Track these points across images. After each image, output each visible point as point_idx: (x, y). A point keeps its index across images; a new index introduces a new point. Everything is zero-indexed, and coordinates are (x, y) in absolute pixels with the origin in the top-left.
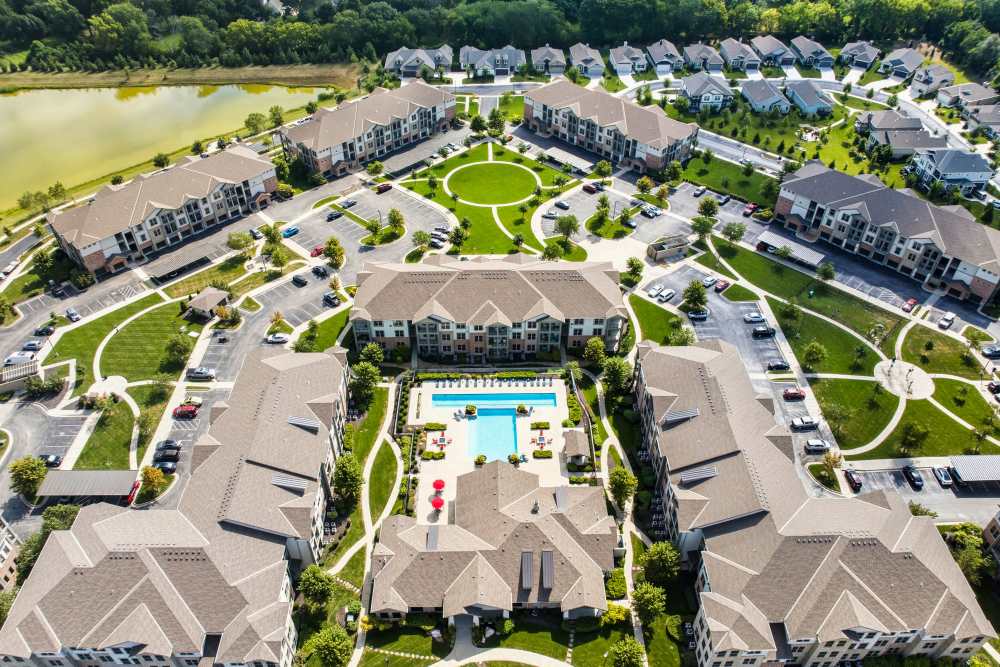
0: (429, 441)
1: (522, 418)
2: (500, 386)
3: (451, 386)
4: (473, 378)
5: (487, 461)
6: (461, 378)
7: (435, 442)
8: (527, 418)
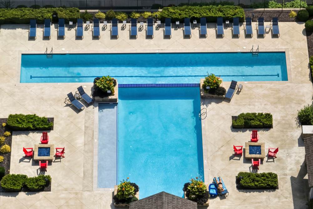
0: (17, 153)
1: (213, 105)
2: (167, 36)
3: (61, 37)
4: (108, 19)
5: (139, 196)
6: (84, 18)
7: (29, 155)
8: (224, 104)
